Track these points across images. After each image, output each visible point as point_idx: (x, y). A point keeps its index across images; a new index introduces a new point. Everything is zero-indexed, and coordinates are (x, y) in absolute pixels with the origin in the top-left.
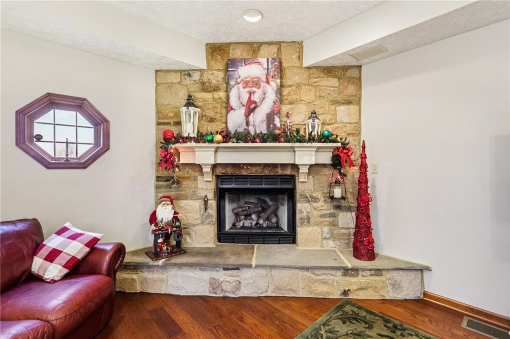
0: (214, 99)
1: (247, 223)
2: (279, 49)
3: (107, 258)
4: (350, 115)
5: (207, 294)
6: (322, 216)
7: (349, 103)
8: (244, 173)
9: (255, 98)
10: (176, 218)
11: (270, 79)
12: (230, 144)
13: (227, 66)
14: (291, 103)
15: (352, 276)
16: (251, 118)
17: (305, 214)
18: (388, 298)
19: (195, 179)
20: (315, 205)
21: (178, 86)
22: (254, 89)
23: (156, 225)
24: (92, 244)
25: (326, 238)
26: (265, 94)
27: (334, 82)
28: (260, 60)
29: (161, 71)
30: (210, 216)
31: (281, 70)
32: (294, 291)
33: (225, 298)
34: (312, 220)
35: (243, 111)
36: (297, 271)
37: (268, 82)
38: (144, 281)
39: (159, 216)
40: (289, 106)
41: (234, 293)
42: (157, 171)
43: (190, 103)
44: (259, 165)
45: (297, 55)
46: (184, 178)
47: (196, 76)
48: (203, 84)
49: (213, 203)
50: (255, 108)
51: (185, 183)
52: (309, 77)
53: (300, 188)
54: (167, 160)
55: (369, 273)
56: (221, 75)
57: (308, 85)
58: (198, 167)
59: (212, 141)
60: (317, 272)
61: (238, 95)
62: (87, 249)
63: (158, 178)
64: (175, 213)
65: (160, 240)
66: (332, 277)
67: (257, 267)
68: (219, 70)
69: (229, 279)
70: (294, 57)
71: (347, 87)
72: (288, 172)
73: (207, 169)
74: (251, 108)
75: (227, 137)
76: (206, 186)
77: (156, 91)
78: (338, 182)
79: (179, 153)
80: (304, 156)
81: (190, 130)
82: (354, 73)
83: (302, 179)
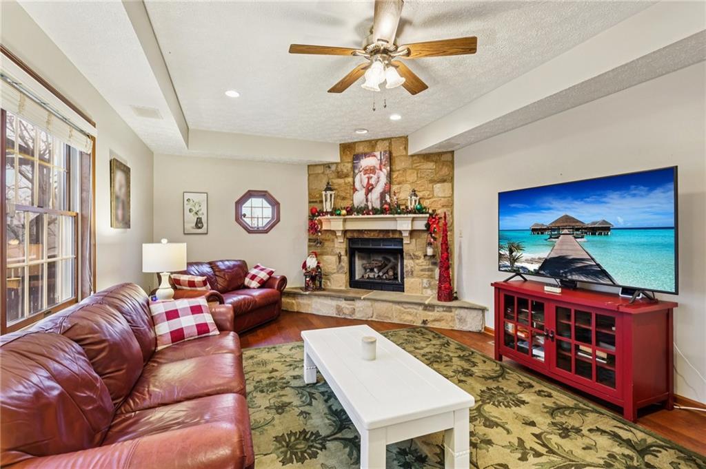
0: (345, 184)
1: (371, 275)
2: (390, 143)
3: (277, 282)
4: (444, 191)
5: (335, 315)
6: (422, 270)
7: (443, 181)
8: (366, 236)
9: (373, 181)
10: (318, 267)
11: (383, 167)
12: (353, 216)
13: (354, 159)
14: (399, 184)
15: (429, 310)
16: (369, 196)
17: (409, 268)
18: (455, 328)
19: (333, 241)
20: (417, 261)
21: (322, 175)
22: (371, 175)
23: (306, 269)
24: (270, 273)
25: (425, 288)
26: (379, 178)
27: (431, 165)
28: (376, 153)
29: (311, 165)
30: (342, 267)
31: (391, 159)
32: (390, 318)
33: (345, 318)
34: (415, 273)
35: (364, 191)
36: (391, 304)
37: (381, 170)
38: (299, 304)
39: (308, 264)
40: (398, 186)
41: (350, 316)
42: (309, 235)
43: (328, 188)
44: (376, 230)
45: (404, 146)
46: (326, 240)
47: (333, 168)
48: (338, 173)
49: (345, 259)
50: (372, 189)
51: (327, 244)
52: (413, 163)
53: (406, 248)
54: (313, 228)
55: (441, 309)
56: (350, 165)
57: (412, 169)
58: (333, 232)
59: (339, 215)
60: (406, 306)
61: (361, 180)
62: (268, 276)
63: (310, 240)
64: (318, 263)
65: (308, 279)
66: (415, 311)
67: (364, 299)
68: (348, 162)
69: (348, 306)
70: (401, 148)
71: (441, 169)
72: (397, 236)
73: (339, 234)
74: (369, 189)
75: (350, 211)
76: (340, 245)
77: (308, 179)
78: (430, 244)
79: (321, 223)
80: (403, 224)
81: (328, 207)
82: (448, 157)
83: (405, 241)
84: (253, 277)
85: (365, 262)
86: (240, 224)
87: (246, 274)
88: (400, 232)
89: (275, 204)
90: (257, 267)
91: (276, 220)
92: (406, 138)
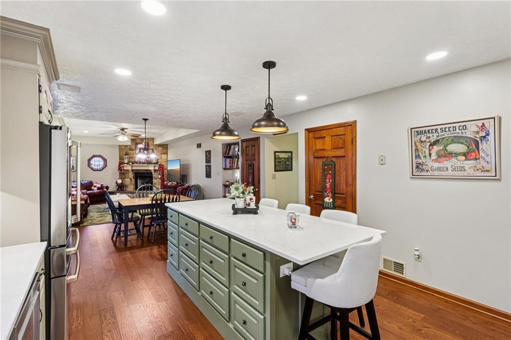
0: (133, 153)
2: (148, 140)
3: (105, 188)
4: (165, 157)
7: (165, 154)
8: (140, 172)
10: (122, 183)
12: (135, 165)
13: (136, 144)
17: (155, 182)
19: (128, 173)
20: (157, 180)
21: (124, 149)
23: (117, 184)
27: (161, 148)
28: (143, 143)
29: (120, 146)
30: (132, 183)
31: (148, 145)
39: (118, 182)
43: (126, 155)
44: (143, 170)
45: (152, 141)
46: (126, 173)
47: (128, 147)
48: (130, 149)
49: (133, 180)
51: (126, 175)
52: (155, 147)
53: (153, 176)
54: (120, 169)
56: (134, 146)
57: (155, 149)
58: (128, 170)
59: (130, 164)
62: (101, 186)
63: (120, 173)
65: (118, 187)
71: (164, 150)
72: (150, 172)
73: (130, 171)
75: (134, 163)
76: (131, 175)
77: (119, 151)
78: (160, 174)
79: (123, 167)
80: (151, 168)
81: (126, 161)
82: (166, 146)
83: (153, 173)
84: (95, 186)
85: (142, 181)
86: (90, 168)
87: (92, 185)
88: (150, 170)
89: (105, 160)
90: (97, 183)
91: (105, 166)
92: (153, 139)
